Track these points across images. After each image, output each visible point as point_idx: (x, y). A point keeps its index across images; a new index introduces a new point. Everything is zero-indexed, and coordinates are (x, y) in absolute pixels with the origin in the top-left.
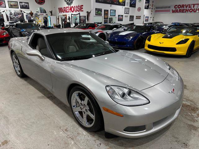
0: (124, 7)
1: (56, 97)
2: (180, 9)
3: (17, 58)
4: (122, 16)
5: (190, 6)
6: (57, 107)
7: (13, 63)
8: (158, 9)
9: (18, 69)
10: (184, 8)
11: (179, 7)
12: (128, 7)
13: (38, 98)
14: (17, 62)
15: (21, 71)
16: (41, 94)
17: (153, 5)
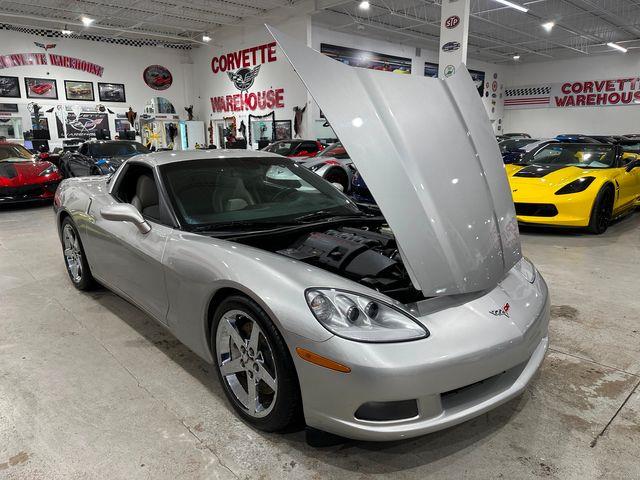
1: (179, 343)
2: (582, 93)
3: (75, 234)
5: (609, 85)
6: (180, 369)
7: (64, 249)
8: (513, 97)
9: (77, 266)
10: (591, 90)
11: (577, 88)
13: (127, 346)
14: (76, 245)
15: (86, 271)
16: (135, 335)
17: (495, 86)
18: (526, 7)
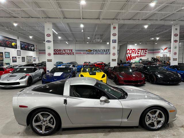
0: (16, 50)
4: (16, 57)
8: (41, 52)
12: (20, 49)
17: (37, 49)
18: (58, 33)
